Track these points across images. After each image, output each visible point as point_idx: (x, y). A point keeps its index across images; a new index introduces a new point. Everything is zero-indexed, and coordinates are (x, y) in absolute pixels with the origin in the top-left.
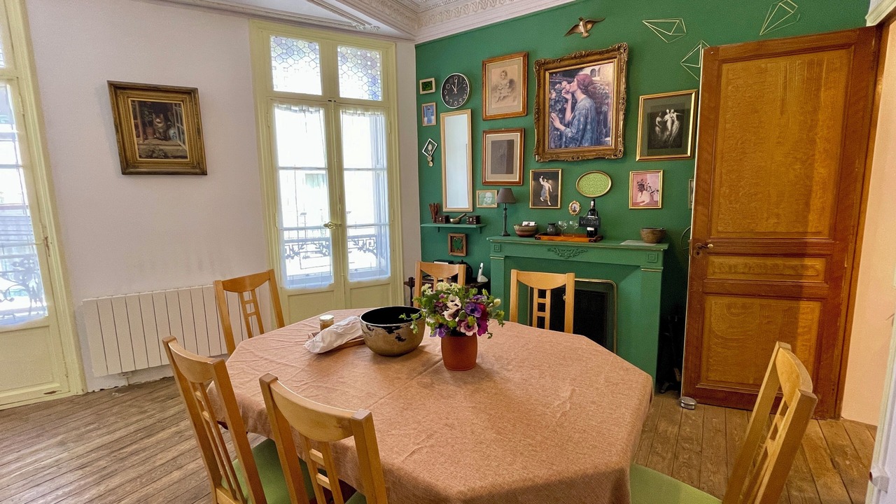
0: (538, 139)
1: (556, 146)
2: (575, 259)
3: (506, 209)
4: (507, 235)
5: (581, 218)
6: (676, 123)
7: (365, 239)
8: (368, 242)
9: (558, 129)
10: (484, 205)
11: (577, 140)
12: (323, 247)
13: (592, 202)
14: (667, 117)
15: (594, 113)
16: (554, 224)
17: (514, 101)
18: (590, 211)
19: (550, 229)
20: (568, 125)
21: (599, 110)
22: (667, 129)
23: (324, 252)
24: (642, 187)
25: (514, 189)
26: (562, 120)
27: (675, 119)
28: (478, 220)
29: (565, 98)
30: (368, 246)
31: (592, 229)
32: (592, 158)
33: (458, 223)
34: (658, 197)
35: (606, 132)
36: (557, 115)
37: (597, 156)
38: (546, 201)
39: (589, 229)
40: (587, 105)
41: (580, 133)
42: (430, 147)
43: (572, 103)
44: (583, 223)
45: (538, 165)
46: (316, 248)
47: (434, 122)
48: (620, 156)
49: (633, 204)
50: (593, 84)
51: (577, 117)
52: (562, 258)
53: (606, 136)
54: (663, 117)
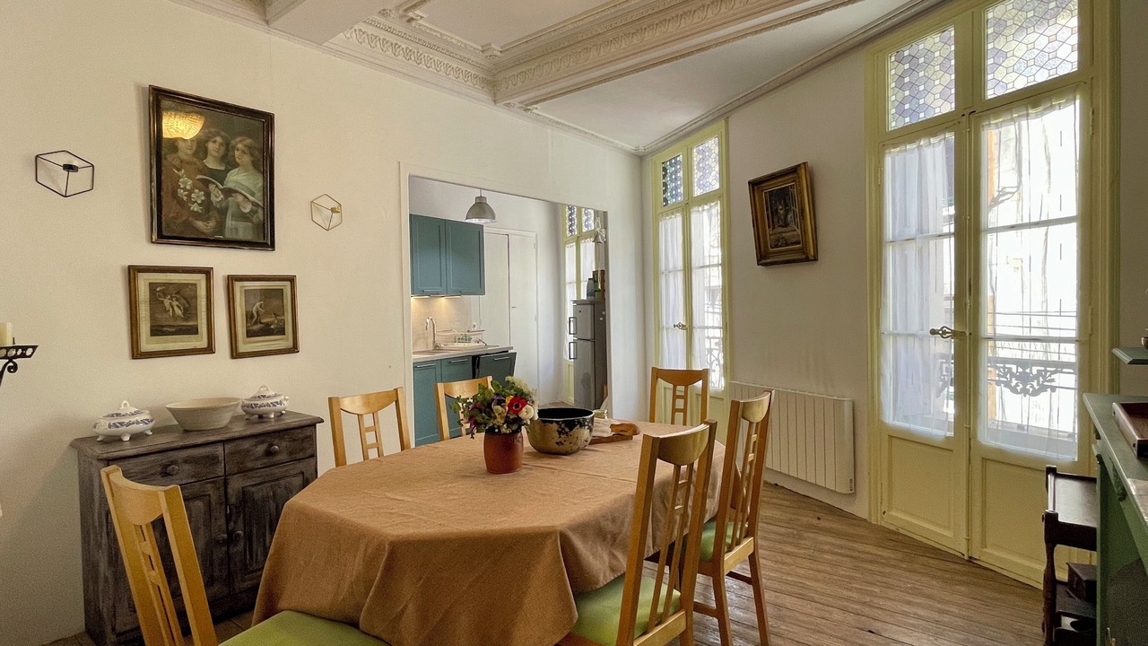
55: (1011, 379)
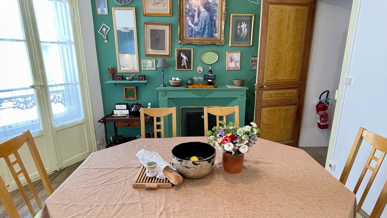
0: (180, 31)
1: (189, 36)
2: (207, 97)
3: (163, 71)
4: (165, 86)
5: (205, 75)
6: (246, 29)
7: (55, 94)
8: (57, 96)
9: (190, 26)
10: (147, 69)
11: (201, 34)
12: (20, 103)
13: (210, 67)
14: (242, 26)
15: (209, 19)
16: (190, 79)
17: (164, 6)
18: (209, 71)
19: (189, 82)
20: (196, 25)
21: (212, 18)
22: (243, 32)
23: (21, 107)
24: (232, 60)
25: (167, 59)
26: (193, 22)
27: (246, 27)
28: (144, 77)
29: (194, 10)
30: (57, 98)
31: (211, 81)
32: (210, 44)
33: (132, 80)
34: (238, 65)
35: (215, 31)
36: (190, 18)
37: (212, 43)
38: (184, 66)
39: (209, 81)
40: (206, 15)
41: (202, 30)
42: (104, 30)
43: (198, 12)
44: (206, 78)
45: (180, 46)
46: (14, 104)
47: (106, 12)
48: (223, 43)
49: (228, 68)
50: (209, 4)
51: (201, 21)
52: (201, 97)
53: (215, 33)
54: (240, 26)
55: (20, 104)
